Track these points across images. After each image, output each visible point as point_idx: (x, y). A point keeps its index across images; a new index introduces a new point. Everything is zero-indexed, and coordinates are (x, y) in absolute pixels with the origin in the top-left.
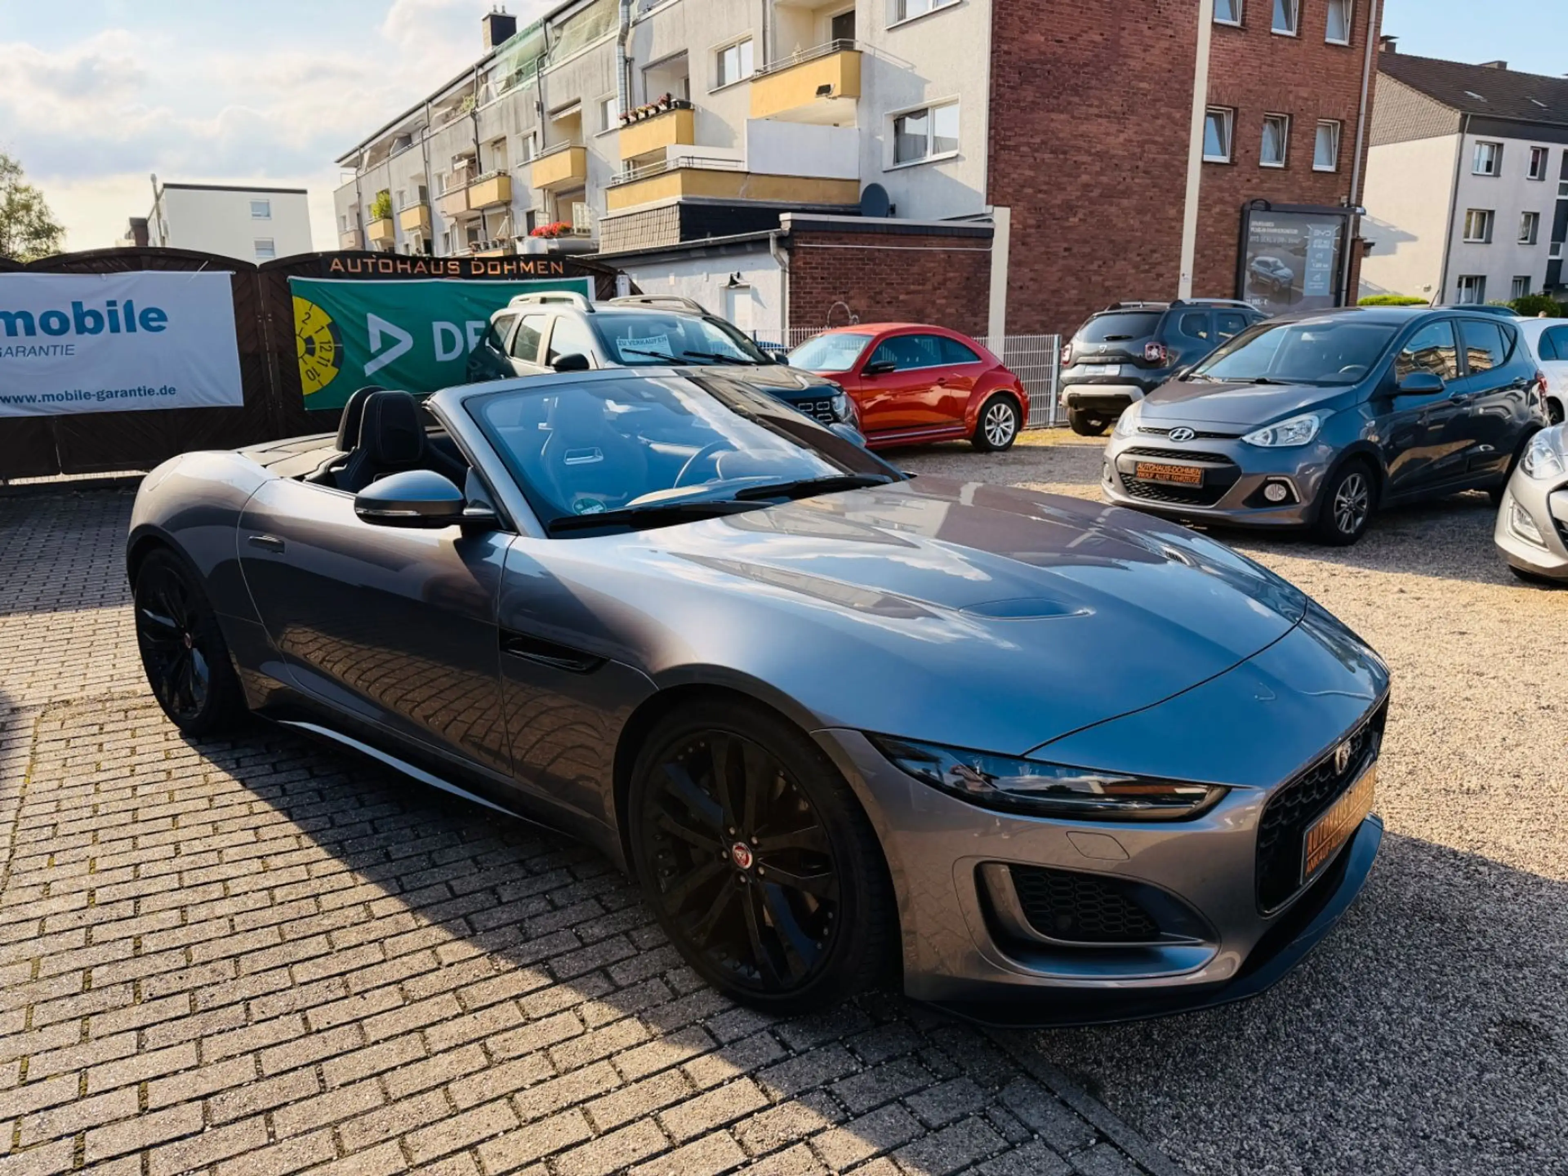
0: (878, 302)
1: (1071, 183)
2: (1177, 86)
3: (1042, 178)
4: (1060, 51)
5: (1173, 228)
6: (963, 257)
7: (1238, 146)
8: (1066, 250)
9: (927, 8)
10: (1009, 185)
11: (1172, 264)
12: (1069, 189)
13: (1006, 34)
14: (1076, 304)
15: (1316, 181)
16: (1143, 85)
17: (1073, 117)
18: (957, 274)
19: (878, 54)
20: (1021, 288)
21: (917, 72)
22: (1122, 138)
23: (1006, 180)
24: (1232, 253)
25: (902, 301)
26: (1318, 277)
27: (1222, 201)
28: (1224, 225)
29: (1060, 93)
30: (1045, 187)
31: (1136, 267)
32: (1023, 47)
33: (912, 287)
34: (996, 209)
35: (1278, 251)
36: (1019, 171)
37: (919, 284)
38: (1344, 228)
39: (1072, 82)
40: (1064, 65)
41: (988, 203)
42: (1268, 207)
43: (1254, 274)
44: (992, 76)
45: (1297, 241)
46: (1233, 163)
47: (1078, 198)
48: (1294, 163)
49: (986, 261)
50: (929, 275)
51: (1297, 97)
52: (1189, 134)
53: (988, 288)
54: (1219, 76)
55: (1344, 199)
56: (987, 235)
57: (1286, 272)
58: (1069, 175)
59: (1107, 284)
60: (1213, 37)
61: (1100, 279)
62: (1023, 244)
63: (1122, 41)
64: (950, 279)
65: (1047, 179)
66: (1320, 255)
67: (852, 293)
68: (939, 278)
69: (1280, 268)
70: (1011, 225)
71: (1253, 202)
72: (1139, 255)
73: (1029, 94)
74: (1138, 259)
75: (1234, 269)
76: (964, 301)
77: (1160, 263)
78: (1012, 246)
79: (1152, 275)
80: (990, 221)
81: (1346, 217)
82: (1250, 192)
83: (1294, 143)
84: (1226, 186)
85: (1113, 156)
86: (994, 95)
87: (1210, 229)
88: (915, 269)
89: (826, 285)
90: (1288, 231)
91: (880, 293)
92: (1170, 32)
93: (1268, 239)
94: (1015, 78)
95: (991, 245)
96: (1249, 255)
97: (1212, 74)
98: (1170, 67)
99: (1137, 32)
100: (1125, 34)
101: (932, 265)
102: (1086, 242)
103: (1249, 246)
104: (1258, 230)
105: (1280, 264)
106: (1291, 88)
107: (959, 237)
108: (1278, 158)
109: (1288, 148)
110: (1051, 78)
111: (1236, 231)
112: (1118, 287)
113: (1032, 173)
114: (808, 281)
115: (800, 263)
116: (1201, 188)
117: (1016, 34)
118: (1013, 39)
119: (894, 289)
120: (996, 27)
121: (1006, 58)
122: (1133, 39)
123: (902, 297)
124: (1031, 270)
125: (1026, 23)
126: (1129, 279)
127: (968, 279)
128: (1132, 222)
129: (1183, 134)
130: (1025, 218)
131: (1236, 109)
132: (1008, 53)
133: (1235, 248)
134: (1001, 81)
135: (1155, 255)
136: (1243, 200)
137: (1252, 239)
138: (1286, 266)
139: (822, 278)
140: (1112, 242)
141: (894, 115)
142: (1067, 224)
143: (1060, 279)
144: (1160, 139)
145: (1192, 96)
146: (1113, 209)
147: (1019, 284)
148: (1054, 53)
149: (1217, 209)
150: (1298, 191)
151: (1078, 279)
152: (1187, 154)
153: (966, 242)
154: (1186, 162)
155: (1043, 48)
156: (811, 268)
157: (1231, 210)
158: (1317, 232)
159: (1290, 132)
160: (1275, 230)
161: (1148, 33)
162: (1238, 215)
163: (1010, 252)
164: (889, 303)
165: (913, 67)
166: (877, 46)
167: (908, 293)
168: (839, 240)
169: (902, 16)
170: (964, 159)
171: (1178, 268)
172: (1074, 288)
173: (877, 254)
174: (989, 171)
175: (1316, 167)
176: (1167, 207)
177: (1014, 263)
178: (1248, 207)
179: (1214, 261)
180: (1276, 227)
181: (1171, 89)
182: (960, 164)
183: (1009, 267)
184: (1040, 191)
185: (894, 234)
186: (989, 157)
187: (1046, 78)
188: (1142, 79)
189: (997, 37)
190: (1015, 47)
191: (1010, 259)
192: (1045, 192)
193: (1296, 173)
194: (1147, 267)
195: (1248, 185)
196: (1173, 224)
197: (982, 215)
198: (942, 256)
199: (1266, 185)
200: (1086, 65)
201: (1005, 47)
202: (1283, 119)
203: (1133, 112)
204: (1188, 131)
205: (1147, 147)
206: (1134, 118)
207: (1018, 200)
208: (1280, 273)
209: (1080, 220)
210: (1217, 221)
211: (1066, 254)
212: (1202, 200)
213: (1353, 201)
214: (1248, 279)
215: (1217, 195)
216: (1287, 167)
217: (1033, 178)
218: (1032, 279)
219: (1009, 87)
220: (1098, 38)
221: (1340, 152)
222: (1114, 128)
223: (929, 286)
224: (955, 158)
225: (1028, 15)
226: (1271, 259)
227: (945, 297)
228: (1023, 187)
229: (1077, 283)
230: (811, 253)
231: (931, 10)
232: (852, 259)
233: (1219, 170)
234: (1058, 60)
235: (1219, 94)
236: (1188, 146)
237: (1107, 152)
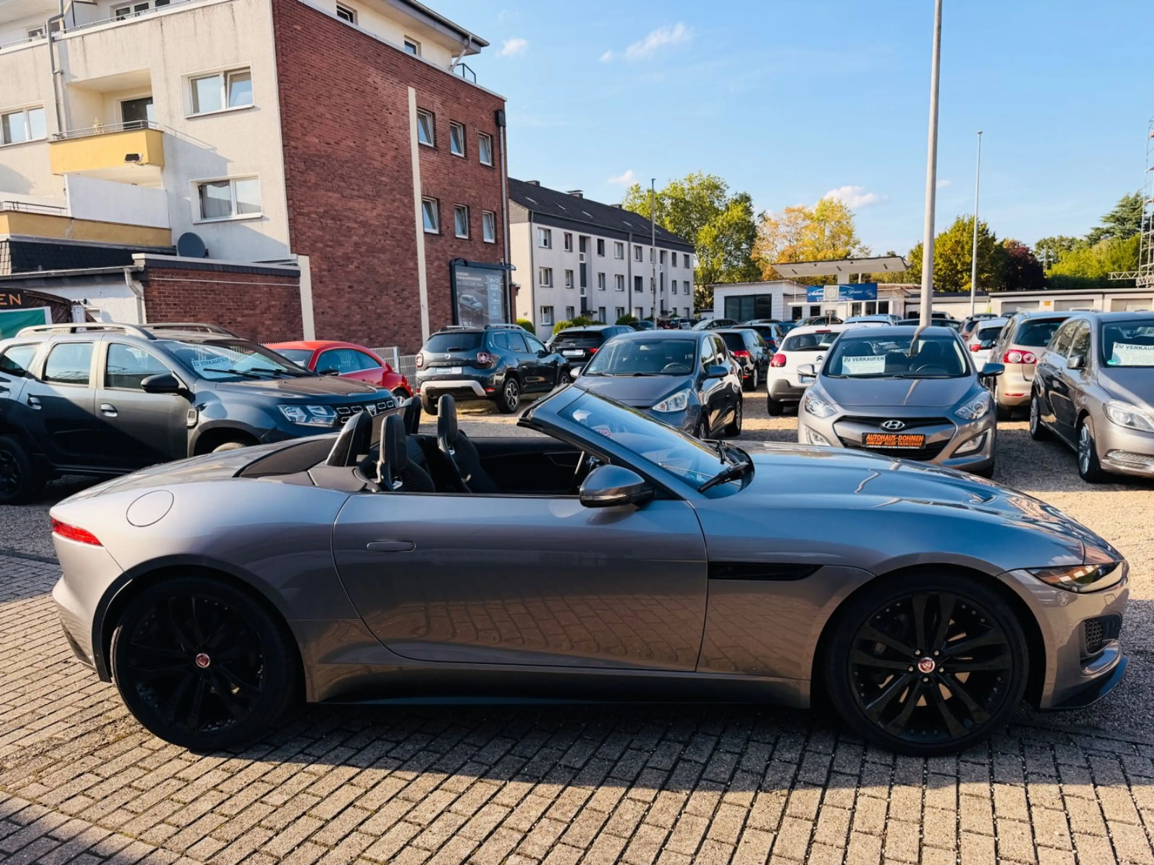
0: (221, 323)
1: (347, 242)
2: (403, 182)
3: (328, 237)
4: (330, 150)
5: (412, 275)
6: (280, 290)
7: (443, 224)
8: (350, 287)
9: (221, 108)
10: (306, 240)
11: (415, 298)
12: (346, 245)
13: (292, 134)
14: (360, 325)
15: (486, 248)
16: (383, 179)
17: (343, 196)
18: (278, 303)
19: (178, 135)
20: (323, 313)
21: (219, 153)
22: (375, 213)
23: (304, 237)
24: (448, 292)
25: (240, 322)
26: (495, 308)
27: (438, 258)
28: (441, 274)
29: (333, 179)
30: (330, 244)
31: (394, 300)
32: (306, 144)
33: (246, 312)
34: (300, 257)
35: (473, 291)
36: (312, 231)
37: (251, 309)
38: (504, 277)
39: (340, 172)
40: (333, 160)
41: (292, 252)
42: (466, 264)
43: (462, 305)
44: (285, 163)
45: (482, 285)
46: (441, 234)
47: (353, 252)
48: (474, 237)
49: (296, 294)
50: (258, 303)
51: (470, 196)
52: (414, 214)
53: (301, 313)
54: (426, 178)
55: (502, 260)
56: (295, 275)
57: (478, 304)
58: (345, 236)
59: (379, 311)
60: (420, 153)
61: (373, 307)
62: (321, 282)
63: (368, 149)
64: (273, 306)
65: (331, 238)
66: (494, 294)
67: (199, 317)
68: (264, 305)
69: (474, 302)
70: (311, 268)
71: (456, 260)
72: (395, 292)
73: (312, 177)
74: (395, 295)
75: (450, 302)
76: (285, 322)
77: (408, 298)
78: (313, 283)
79: (405, 306)
80: (296, 265)
81: (504, 271)
82: (453, 254)
83: (472, 224)
84: (439, 249)
85: (370, 225)
86: (289, 176)
87: (434, 276)
88: (246, 298)
89: (178, 310)
90: (476, 279)
91: (222, 316)
92: (395, 146)
93: (467, 284)
94: (302, 166)
95: (298, 282)
96: (458, 293)
97: (423, 177)
98: (397, 168)
99: (375, 144)
100: (368, 143)
101: (258, 295)
102: (362, 282)
103: (457, 288)
104: (460, 278)
105: (475, 300)
106: (467, 189)
107: (276, 275)
108: (464, 233)
109: (470, 227)
110: (325, 168)
111: (449, 278)
112: (385, 314)
113: (321, 233)
114: (163, 306)
115: (155, 293)
116: (426, 250)
117: (299, 135)
118: (298, 139)
119: (232, 313)
120: (285, 129)
121: (294, 151)
122: (374, 148)
123: (239, 319)
124: (329, 301)
125: (305, 128)
126: (391, 308)
127: (285, 306)
128: (388, 270)
129: (410, 213)
130: (320, 264)
131: (438, 200)
132: (296, 148)
133: (449, 289)
134: (292, 167)
135: (405, 293)
136: (450, 258)
137: (458, 283)
138: (479, 301)
139: (175, 305)
140: (377, 283)
141: (198, 182)
142: (348, 270)
143: (348, 308)
144: (398, 216)
145: (412, 189)
146: (376, 261)
147: (322, 310)
148: (326, 151)
149: (436, 264)
150: (478, 254)
151: (360, 307)
152: (414, 226)
153: (281, 279)
154: (415, 232)
155: (318, 147)
156: (164, 297)
157: (444, 265)
158: (491, 280)
159: (469, 217)
160: (469, 278)
161: (382, 145)
162: (448, 268)
163: (312, 288)
164: (230, 323)
165: (215, 149)
166: (178, 129)
167: (243, 316)
168: (185, 275)
169: (196, 109)
170: (268, 219)
171: (419, 301)
172: (358, 314)
173: (216, 287)
174: (290, 229)
175: (486, 240)
176: (408, 261)
177: (316, 296)
178: (453, 263)
179: (439, 297)
180: (470, 276)
181: (400, 183)
182: (265, 223)
183: (313, 298)
184: (328, 246)
185: (229, 272)
186: (289, 220)
187: (322, 168)
188: (382, 175)
189: (286, 136)
190: (300, 144)
191: (313, 292)
192: (331, 247)
193: (475, 243)
194: (401, 300)
195: (451, 249)
196: (413, 272)
197: (289, 260)
198: (265, 289)
199: (461, 250)
200: (347, 162)
201: (293, 144)
202: (464, 208)
203: (380, 196)
204: (413, 211)
205: (391, 220)
206: (381, 201)
207: (313, 251)
208: (476, 305)
209: (356, 267)
210: (437, 271)
211: (350, 290)
212: (427, 257)
213: (507, 262)
214: (459, 310)
215: (435, 254)
216: (470, 239)
217: (322, 236)
218: (330, 307)
219: (298, 171)
220: (352, 144)
221: (496, 231)
222: (369, 206)
223: (258, 311)
224: (261, 218)
225: (306, 123)
226: (469, 296)
227: (270, 319)
228: (316, 242)
229: (359, 310)
230: (164, 285)
231: (224, 109)
232: (196, 290)
233: (434, 238)
234: (329, 156)
235: (428, 190)
236: (415, 221)
237: (367, 222)
